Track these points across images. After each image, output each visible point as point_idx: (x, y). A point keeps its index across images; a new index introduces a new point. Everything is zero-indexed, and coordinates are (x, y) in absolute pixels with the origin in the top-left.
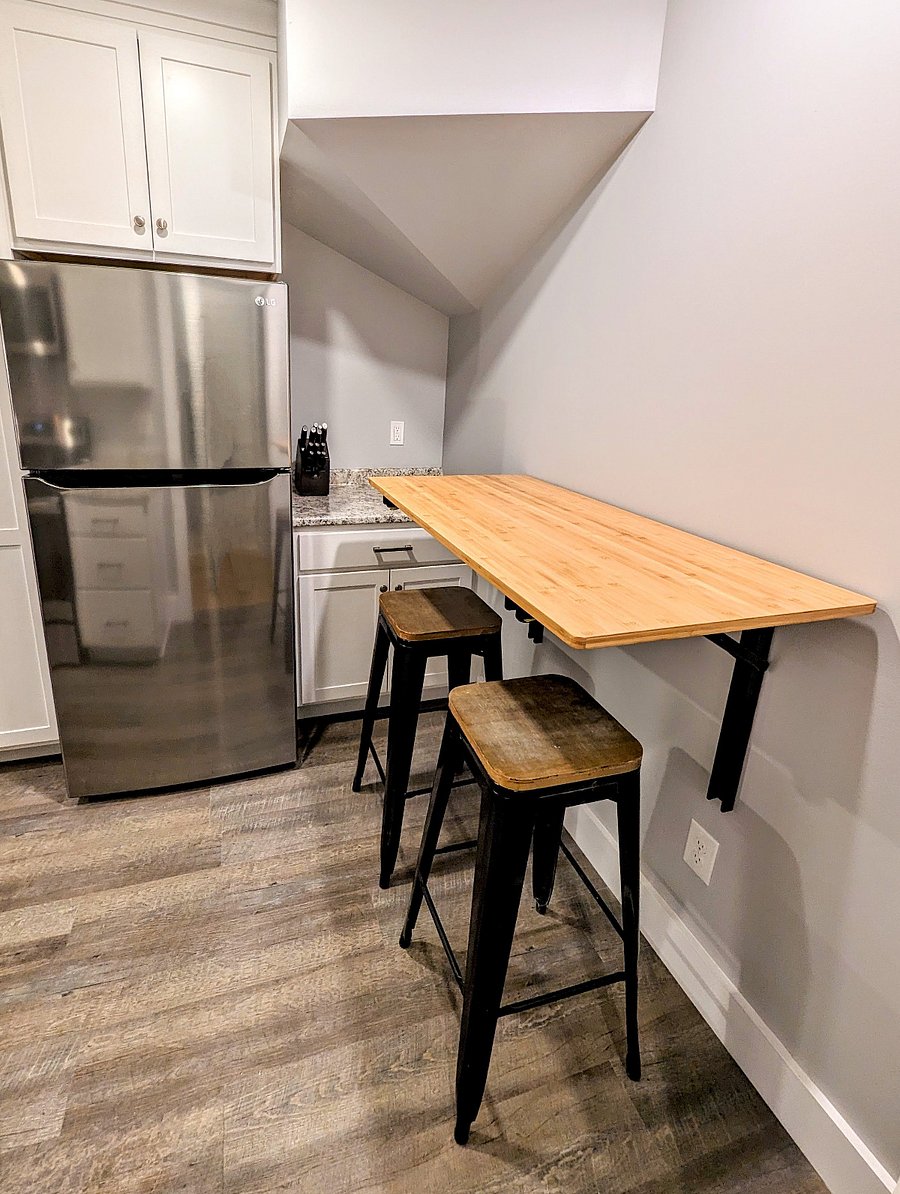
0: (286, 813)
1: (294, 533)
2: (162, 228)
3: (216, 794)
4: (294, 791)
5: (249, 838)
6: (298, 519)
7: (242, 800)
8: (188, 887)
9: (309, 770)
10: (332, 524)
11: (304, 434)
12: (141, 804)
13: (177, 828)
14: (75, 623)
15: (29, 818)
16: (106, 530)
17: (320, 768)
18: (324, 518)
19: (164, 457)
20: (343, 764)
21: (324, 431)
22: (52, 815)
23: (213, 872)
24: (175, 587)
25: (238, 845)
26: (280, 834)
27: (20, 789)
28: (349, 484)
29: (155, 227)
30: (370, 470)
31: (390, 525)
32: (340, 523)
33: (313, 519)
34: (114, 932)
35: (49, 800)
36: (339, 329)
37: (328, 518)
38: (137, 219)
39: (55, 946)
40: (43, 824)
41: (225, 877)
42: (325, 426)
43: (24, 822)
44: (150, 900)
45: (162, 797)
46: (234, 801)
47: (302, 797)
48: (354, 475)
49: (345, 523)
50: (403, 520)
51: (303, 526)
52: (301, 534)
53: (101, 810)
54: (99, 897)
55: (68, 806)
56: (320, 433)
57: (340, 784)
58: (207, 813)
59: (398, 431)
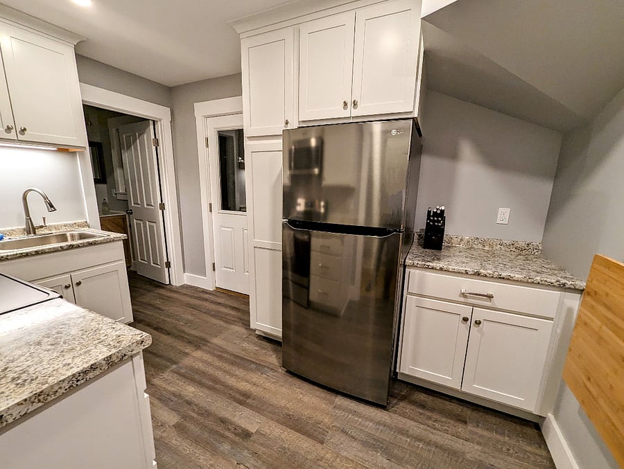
0: (369, 435)
1: (407, 269)
2: (355, 104)
3: (339, 400)
4: (378, 423)
5: (343, 438)
6: (410, 261)
7: (350, 411)
8: (304, 446)
9: (393, 415)
10: (432, 268)
11: (429, 212)
12: (306, 386)
13: (315, 409)
14: (308, 288)
15: (268, 367)
16: (326, 251)
17: (400, 418)
18: (428, 264)
19: (356, 220)
20: (416, 424)
21: (442, 212)
22: (276, 371)
23: (319, 446)
24: (353, 283)
25: (337, 438)
26: (359, 447)
27: (271, 353)
28: (461, 246)
29: (353, 105)
30: (477, 238)
31: (475, 277)
32: (438, 268)
33: (420, 263)
34: (266, 446)
35: (277, 364)
36: (467, 150)
37: (431, 264)
38: (345, 102)
39: (246, 435)
40: (271, 373)
41: (322, 453)
42: (443, 208)
43: (266, 369)
44: (287, 440)
45: (316, 388)
46: (345, 410)
47: (382, 430)
48: (465, 241)
49: (441, 269)
50: (488, 275)
51: (413, 266)
52: (412, 271)
53: (291, 380)
54: (271, 423)
55: (281, 370)
56: (439, 212)
57: (408, 437)
58: (330, 408)
59: (504, 214)
